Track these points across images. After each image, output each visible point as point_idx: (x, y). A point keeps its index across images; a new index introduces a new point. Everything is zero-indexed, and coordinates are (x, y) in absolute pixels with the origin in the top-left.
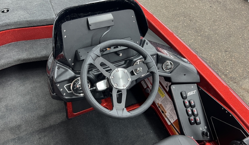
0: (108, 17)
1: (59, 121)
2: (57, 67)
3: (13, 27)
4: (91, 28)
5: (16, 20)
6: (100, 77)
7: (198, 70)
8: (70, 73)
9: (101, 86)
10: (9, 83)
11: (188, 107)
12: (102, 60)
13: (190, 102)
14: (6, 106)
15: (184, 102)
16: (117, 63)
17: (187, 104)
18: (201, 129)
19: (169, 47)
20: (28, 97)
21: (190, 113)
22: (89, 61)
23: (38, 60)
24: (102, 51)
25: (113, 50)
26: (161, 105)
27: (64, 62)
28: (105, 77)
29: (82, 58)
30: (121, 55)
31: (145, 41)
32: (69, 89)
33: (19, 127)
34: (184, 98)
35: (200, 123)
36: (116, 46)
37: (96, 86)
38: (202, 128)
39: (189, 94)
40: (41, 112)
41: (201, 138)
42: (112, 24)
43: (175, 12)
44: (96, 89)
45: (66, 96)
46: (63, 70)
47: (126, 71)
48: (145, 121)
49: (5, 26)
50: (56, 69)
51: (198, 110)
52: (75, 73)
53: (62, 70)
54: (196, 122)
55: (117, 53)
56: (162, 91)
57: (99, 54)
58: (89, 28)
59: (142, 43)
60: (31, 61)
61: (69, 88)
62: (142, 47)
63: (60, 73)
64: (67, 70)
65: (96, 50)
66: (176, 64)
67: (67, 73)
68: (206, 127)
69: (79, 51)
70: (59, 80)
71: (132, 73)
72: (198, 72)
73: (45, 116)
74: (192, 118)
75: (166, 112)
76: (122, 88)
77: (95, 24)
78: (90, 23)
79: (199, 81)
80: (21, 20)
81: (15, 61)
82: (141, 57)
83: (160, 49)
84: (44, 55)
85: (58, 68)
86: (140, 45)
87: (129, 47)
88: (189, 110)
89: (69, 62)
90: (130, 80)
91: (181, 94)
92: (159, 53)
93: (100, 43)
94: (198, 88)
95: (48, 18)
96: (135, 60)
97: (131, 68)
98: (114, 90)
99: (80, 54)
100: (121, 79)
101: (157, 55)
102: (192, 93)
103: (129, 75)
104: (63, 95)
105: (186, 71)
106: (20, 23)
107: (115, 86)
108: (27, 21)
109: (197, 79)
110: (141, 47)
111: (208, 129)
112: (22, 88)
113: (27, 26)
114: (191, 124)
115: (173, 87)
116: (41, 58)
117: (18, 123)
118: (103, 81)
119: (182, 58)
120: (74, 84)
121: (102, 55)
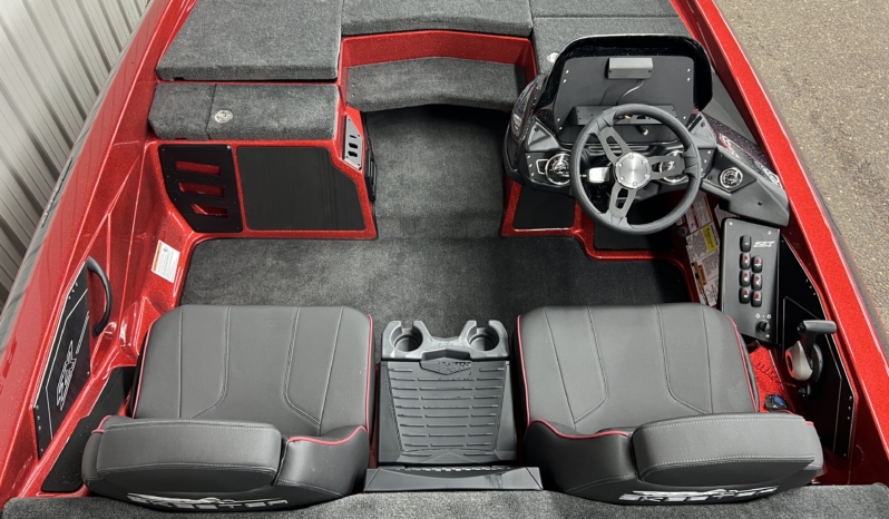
0: (644, 62)
1: (483, 235)
2: (534, 127)
3: (445, 27)
4: (611, 76)
5: (456, 13)
6: (600, 161)
7: (792, 203)
8: (552, 143)
9: (597, 175)
10: (409, 136)
11: (747, 269)
12: (612, 132)
13: (753, 260)
14: (401, 178)
15: (741, 256)
16: (635, 145)
17: (747, 262)
18: (758, 316)
19: (750, 142)
20: (439, 173)
21: (746, 279)
22: (593, 129)
23: (475, 105)
24: (616, 118)
25: (634, 120)
26: (700, 267)
27: (548, 122)
28: (609, 161)
29: (581, 122)
30: (646, 133)
31: (700, 118)
32: (542, 169)
33: (416, 220)
34: (743, 249)
35: (759, 305)
36: (642, 115)
37: (587, 174)
38: (762, 315)
39: (757, 244)
40: (458, 206)
41: (752, 333)
42: (649, 76)
43: (866, 48)
44: (587, 178)
45: (534, 178)
46: (543, 135)
47: (646, 161)
48: (654, 287)
49: (434, 21)
50: (533, 131)
51: (766, 279)
52: (560, 145)
53: (541, 134)
54: (752, 301)
55: (639, 128)
56: (713, 238)
57: (611, 121)
58: (606, 75)
59: (692, 122)
60: (461, 104)
61: (542, 166)
62: (690, 130)
63: (536, 138)
64: (548, 136)
65: (608, 115)
66: (749, 180)
67: (548, 141)
68: (769, 316)
69: (578, 108)
70: (532, 148)
71: (655, 168)
72: (790, 205)
73: (462, 217)
74: (748, 290)
75: (705, 284)
76: (631, 186)
77: (619, 70)
78: (611, 67)
79: (786, 224)
80: (466, 15)
81: (434, 97)
82: (682, 146)
83: (723, 138)
84: (488, 99)
85: (536, 130)
86: (687, 126)
87: (665, 123)
88: (748, 272)
89: (556, 124)
90: (648, 177)
91: (742, 239)
92: (720, 147)
93: (617, 105)
94: (781, 238)
95: (518, 21)
96: (669, 148)
97: (656, 159)
98: (616, 185)
99: (579, 115)
100: (633, 173)
101: (716, 151)
102: (766, 245)
103: (649, 169)
104: (529, 175)
105: (765, 198)
106: (461, 21)
107: (620, 180)
108: (476, 20)
109: (784, 219)
110: (686, 130)
111: (773, 321)
112: (430, 153)
113: (472, 29)
114: (742, 300)
115: (730, 224)
116: (481, 101)
117: (418, 213)
118: (600, 169)
119: (765, 170)
120: (552, 162)
121: (615, 126)
